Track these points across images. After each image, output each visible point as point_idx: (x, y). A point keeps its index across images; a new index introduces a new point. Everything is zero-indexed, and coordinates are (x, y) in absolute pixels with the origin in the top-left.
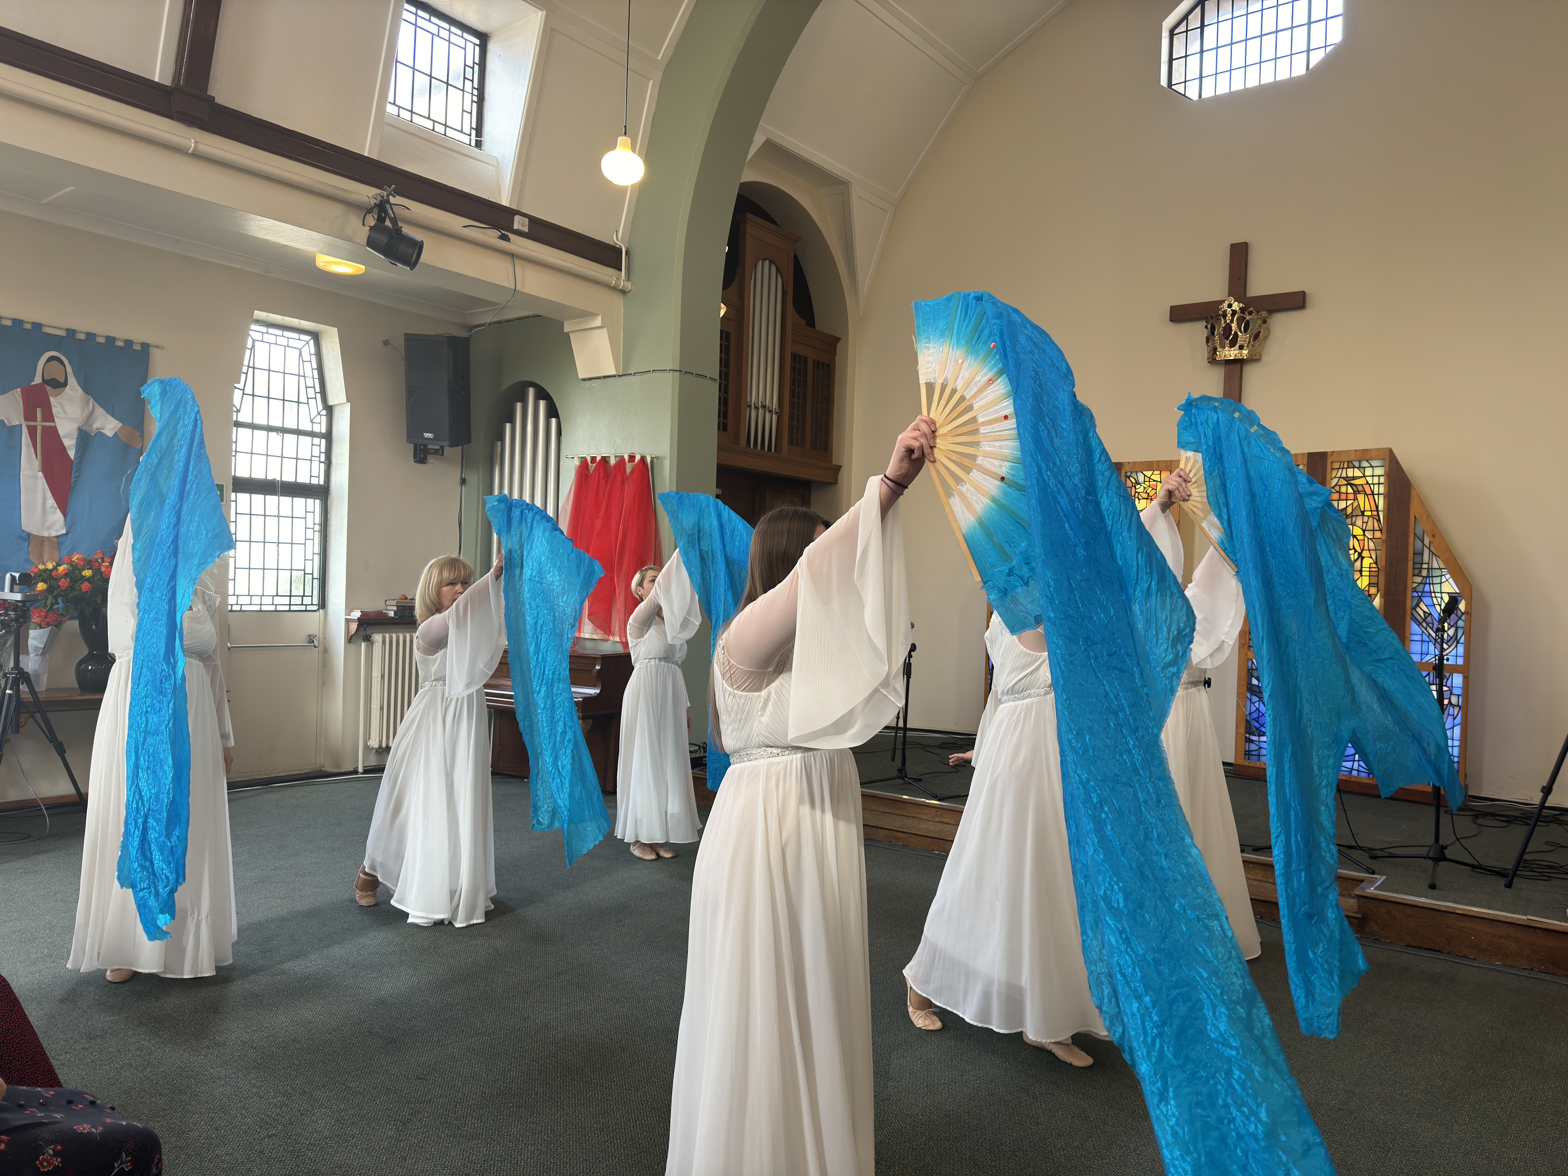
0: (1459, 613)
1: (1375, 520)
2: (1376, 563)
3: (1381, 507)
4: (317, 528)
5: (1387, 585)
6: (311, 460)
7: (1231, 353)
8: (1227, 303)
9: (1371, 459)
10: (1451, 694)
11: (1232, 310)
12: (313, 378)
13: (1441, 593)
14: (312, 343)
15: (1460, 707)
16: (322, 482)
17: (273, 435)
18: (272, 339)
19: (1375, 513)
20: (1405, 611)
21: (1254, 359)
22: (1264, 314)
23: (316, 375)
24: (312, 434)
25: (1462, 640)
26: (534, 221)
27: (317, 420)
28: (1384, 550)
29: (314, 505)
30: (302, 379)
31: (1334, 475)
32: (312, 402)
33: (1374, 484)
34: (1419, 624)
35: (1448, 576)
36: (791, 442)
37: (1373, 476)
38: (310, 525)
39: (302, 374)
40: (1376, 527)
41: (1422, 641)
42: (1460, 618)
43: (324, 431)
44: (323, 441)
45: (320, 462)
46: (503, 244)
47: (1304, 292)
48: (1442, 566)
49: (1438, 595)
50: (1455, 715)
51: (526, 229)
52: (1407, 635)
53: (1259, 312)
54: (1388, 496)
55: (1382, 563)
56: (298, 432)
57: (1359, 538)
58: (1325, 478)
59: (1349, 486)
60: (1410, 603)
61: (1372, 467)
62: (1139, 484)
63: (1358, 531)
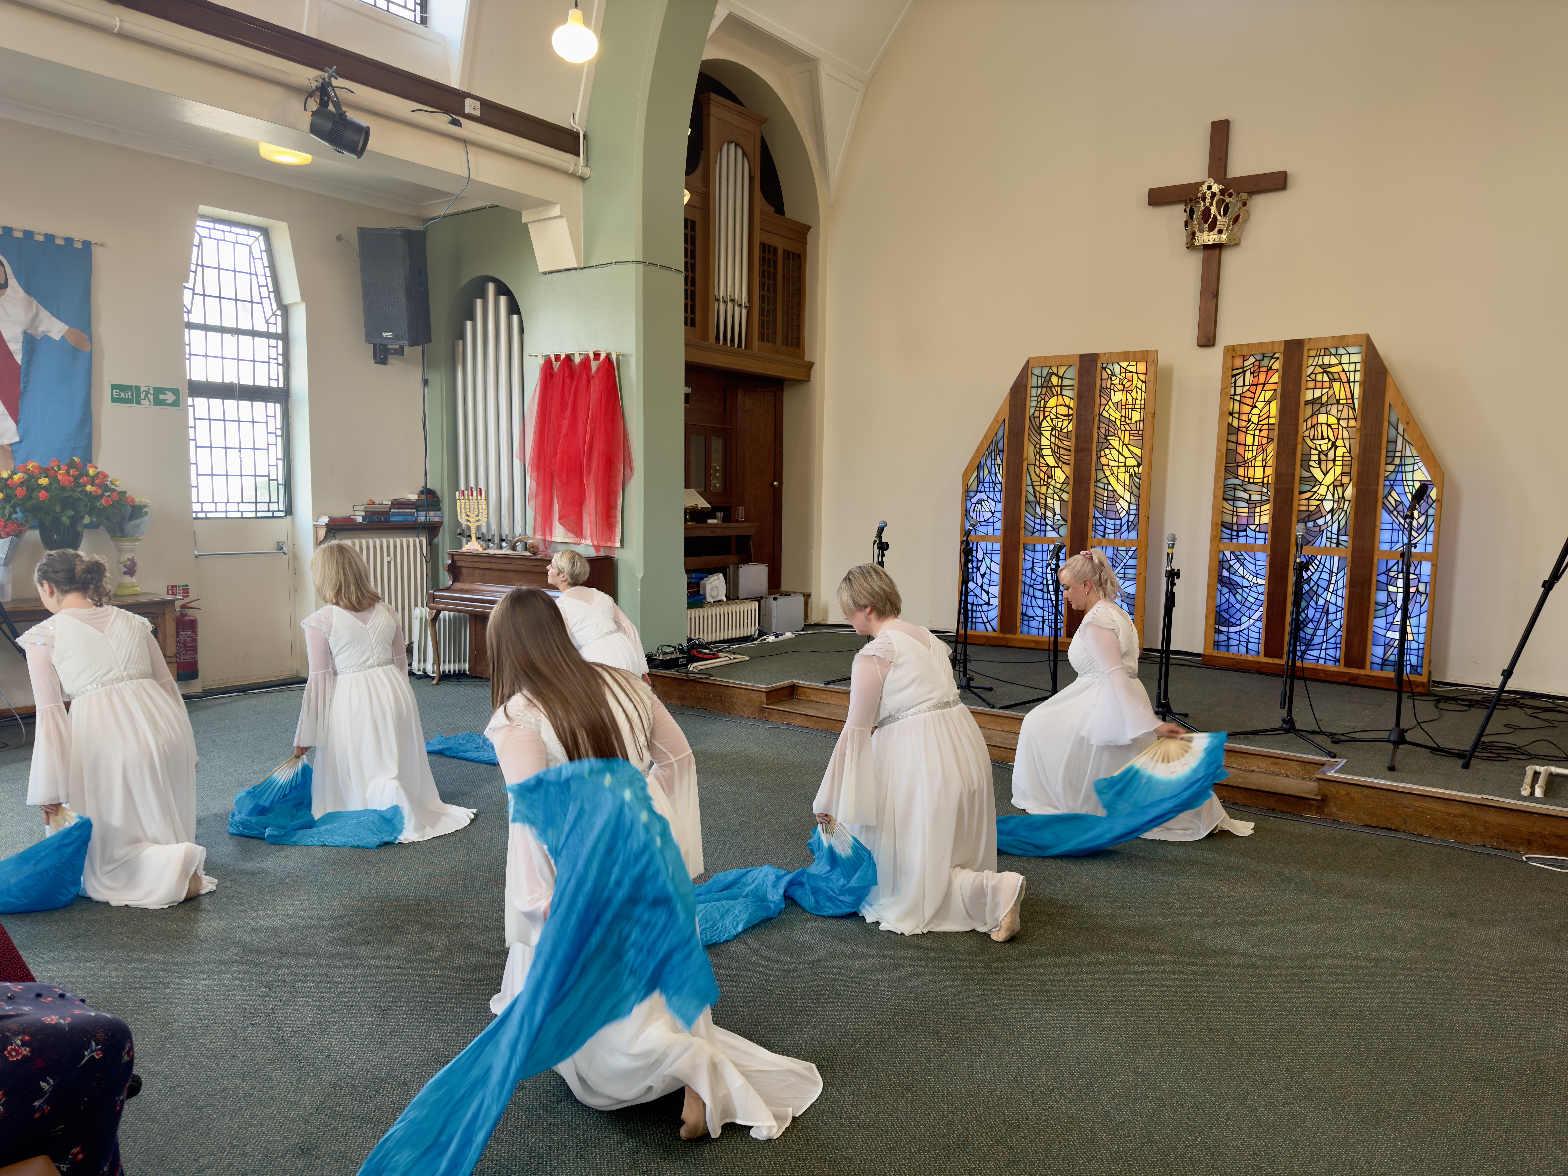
0: (1430, 501)
1: (1350, 409)
2: (1349, 452)
3: (1356, 395)
4: (279, 432)
5: (1360, 474)
6: (268, 363)
7: (1210, 238)
8: (1206, 185)
9: (1348, 346)
10: (1419, 581)
11: (1212, 192)
12: (265, 276)
13: (1413, 481)
14: (261, 238)
15: (1427, 594)
16: (281, 385)
17: (227, 336)
18: (220, 235)
19: (1350, 401)
20: (1377, 501)
21: (1234, 243)
22: (1244, 196)
23: (268, 274)
24: (268, 335)
25: (1432, 528)
26: (486, 104)
27: (273, 320)
28: (1358, 439)
29: (274, 409)
30: (254, 277)
31: (1310, 363)
32: (266, 302)
33: (1350, 372)
34: (1390, 512)
35: (1420, 464)
36: (762, 338)
37: (1349, 363)
38: (272, 429)
39: (253, 272)
40: (1351, 416)
41: (1392, 530)
42: (1431, 506)
43: (280, 331)
44: (280, 342)
45: (278, 364)
46: (454, 129)
47: (1285, 172)
48: (1415, 454)
49: (1410, 483)
50: (1422, 603)
51: (478, 113)
52: (1378, 523)
53: (1239, 194)
54: (1364, 384)
55: (1355, 452)
56: (254, 333)
57: (1334, 427)
58: (1301, 366)
59: (1325, 374)
60: (1381, 492)
61: (1349, 354)
62: (1115, 376)
63: (1332, 420)
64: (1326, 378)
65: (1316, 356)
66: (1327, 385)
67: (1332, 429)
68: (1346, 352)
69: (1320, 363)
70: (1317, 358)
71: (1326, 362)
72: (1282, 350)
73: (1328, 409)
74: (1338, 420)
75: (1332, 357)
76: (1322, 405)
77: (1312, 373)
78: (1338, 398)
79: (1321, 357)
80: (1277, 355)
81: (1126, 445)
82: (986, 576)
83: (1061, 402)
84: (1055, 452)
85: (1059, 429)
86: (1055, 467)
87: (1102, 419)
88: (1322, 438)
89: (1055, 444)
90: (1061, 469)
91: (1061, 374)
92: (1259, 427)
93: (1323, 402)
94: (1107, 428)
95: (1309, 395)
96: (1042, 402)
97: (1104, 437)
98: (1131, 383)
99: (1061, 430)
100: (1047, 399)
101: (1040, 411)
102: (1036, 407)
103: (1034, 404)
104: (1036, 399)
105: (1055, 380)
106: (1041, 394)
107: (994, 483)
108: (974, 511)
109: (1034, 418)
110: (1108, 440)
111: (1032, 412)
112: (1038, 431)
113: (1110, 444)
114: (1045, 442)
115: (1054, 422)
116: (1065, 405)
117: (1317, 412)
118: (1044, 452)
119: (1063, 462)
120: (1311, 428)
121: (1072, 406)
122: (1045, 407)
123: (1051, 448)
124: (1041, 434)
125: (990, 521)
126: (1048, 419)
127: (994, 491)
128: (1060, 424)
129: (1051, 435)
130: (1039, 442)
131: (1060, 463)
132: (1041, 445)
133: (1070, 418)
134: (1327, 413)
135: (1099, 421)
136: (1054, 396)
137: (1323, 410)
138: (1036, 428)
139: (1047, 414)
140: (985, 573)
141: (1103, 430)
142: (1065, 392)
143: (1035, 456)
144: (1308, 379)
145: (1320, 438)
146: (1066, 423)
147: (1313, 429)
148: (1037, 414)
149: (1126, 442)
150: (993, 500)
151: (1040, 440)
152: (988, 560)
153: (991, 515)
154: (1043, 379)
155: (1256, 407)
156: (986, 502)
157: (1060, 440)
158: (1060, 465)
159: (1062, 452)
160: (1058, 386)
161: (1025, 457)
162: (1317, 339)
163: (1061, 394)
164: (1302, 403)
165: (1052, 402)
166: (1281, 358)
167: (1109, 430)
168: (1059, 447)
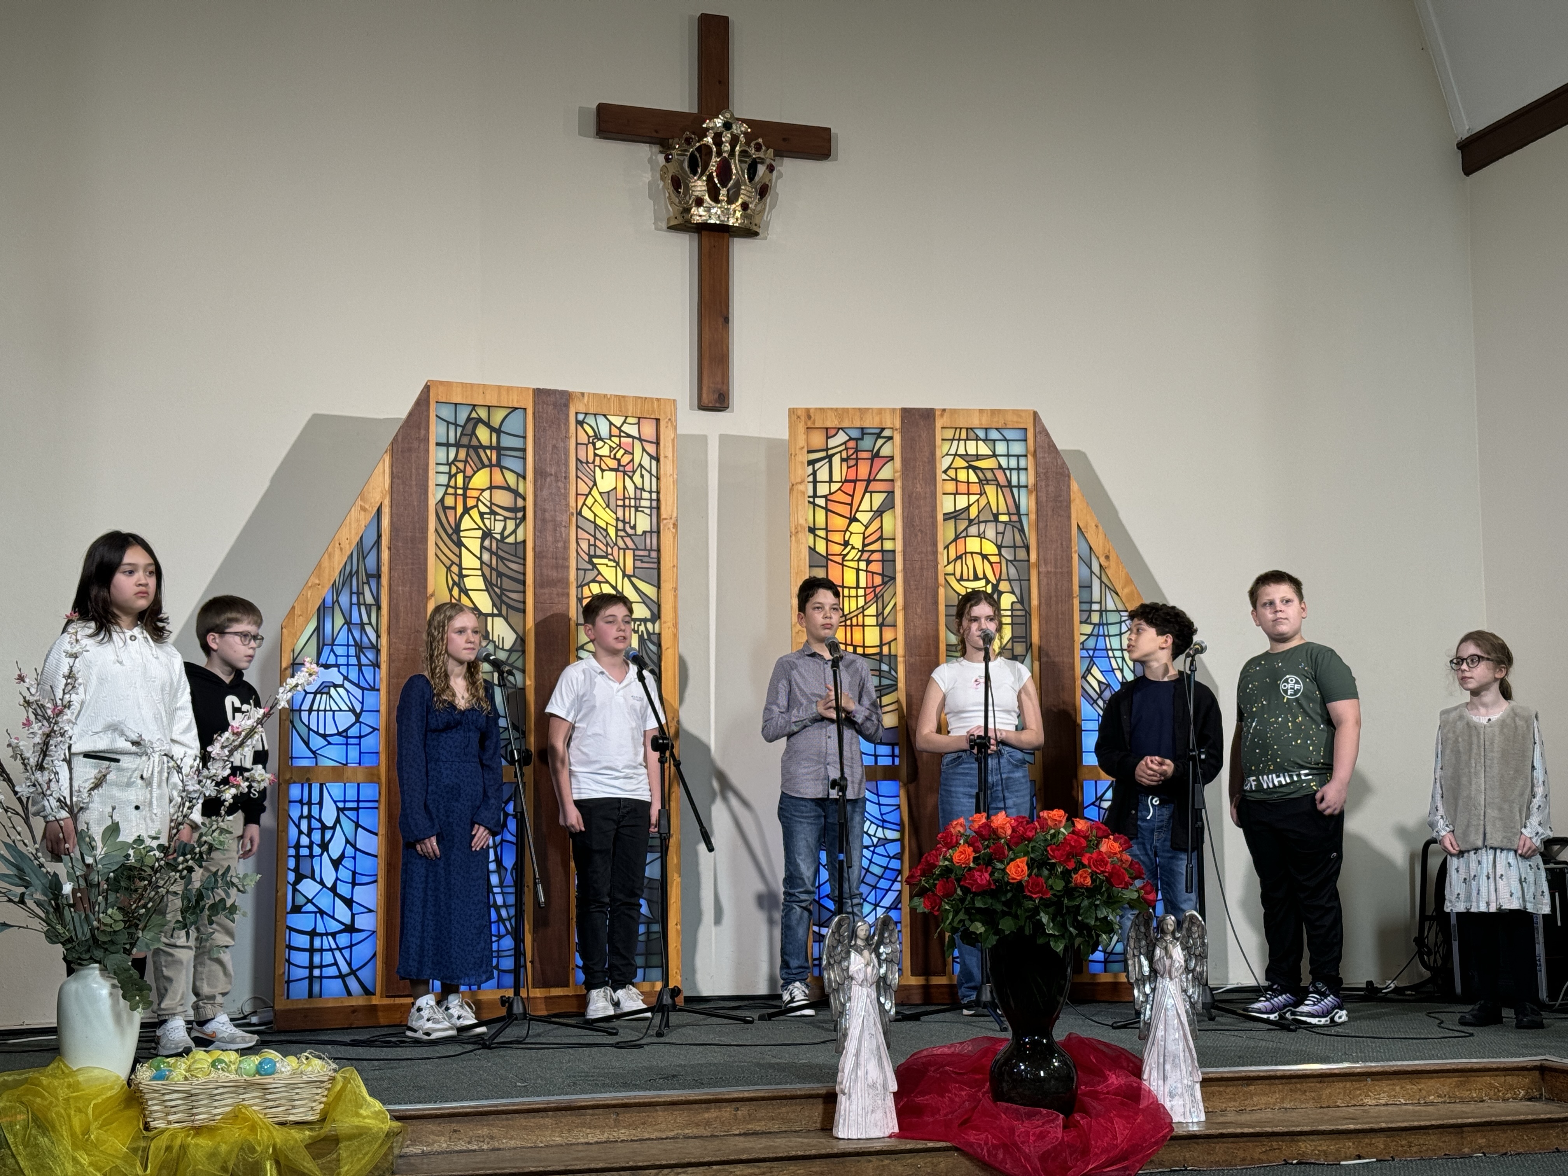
1: (1016, 530)
3: (1024, 508)
7: (731, 214)
9: (1005, 427)
19: (1015, 518)
20: (1074, 682)
22: (772, 154)
28: (1034, 580)
31: (946, 450)
33: (1010, 470)
34: (1093, 702)
37: (1008, 456)
40: (1019, 542)
47: (831, 131)
53: (766, 149)
54: (1036, 490)
55: (1032, 601)
57: (993, 559)
58: (933, 454)
59: (970, 471)
60: (1080, 669)
61: (1005, 440)
62: (601, 439)
63: (990, 548)
64: (973, 478)
65: (953, 440)
66: (975, 488)
67: (991, 563)
68: (1000, 437)
69: (961, 451)
70: (956, 443)
71: (972, 451)
72: (898, 424)
73: (982, 530)
74: (999, 547)
75: (980, 442)
76: (971, 522)
77: (949, 468)
78: (995, 511)
79: (962, 443)
80: (886, 433)
81: (629, 577)
82: (345, 862)
83: (498, 479)
84: (491, 584)
85: (498, 537)
86: (492, 615)
87: (581, 522)
88: (976, 578)
89: (490, 566)
90: (506, 620)
91: (495, 423)
92: (866, 556)
93: (972, 517)
94: (592, 542)
95: (947, 505)
96: (460, 477)
97: (586, 558)
98: (630, 457)
99: (503, 538)
100: (469, 472)
101: (456, 494)
102: (448, 486)
103: (444, 479)
104: (445, 469)
105: (483, 434)
106: (455, 459)
107: (360, 648)
108: (310, 711)
109: (445, 508)
110: (594, 566)
111: (439, 496)
112: (455, 537)
113: (599, 573)
114: (469, 561)
115: (487, 522)
116: (508, 488)
117: (964, 534)
118: (469, 583)
119: (509, 606)
120: (955, 560)
121: (521, 490)
122: (465, 488)
123: (483, 575)
124: (460, 544)
125: (350, 733)
126: (474, 513)
127: (360, 665)
128: (499, 527)
129: (482, 547)
130: (456, 560)
131: (504, 608)
132: (461, 568)
133: (520, 515)
134: (979, 536)
135: (577, 527)
136: (484, 466)
137: (973, 530)
138: (450, 531)
139: (471, 503)
140: (342, 856)
141: (584, 545)
142: (507, 462)
143: (451, 591)
144: (945, 477)
145: (971, 577)
146: (511, 525)
147: (959, 561)
148: (449, 501)
149: (629, 570)
150: (357, 685)
151: (460, 557)
152: (347, 825)
153: (353, 719)
154: (459, 430)
155: (857, 520)
156: (340, 690)
157: (502, 559)
158: (504, 612)
159: (507, 584)
160: (491, 447)
161: (430, 590)
162: (954, 412)
163: (499, 465)
164: (940, 517)
165: (481, 479)
166: (897, 438)
167: (595, 545)
168: (500, 575)
